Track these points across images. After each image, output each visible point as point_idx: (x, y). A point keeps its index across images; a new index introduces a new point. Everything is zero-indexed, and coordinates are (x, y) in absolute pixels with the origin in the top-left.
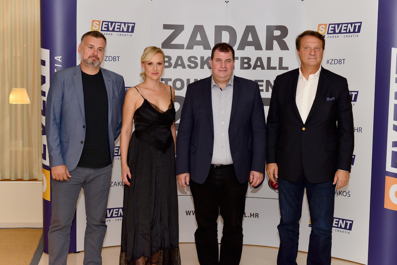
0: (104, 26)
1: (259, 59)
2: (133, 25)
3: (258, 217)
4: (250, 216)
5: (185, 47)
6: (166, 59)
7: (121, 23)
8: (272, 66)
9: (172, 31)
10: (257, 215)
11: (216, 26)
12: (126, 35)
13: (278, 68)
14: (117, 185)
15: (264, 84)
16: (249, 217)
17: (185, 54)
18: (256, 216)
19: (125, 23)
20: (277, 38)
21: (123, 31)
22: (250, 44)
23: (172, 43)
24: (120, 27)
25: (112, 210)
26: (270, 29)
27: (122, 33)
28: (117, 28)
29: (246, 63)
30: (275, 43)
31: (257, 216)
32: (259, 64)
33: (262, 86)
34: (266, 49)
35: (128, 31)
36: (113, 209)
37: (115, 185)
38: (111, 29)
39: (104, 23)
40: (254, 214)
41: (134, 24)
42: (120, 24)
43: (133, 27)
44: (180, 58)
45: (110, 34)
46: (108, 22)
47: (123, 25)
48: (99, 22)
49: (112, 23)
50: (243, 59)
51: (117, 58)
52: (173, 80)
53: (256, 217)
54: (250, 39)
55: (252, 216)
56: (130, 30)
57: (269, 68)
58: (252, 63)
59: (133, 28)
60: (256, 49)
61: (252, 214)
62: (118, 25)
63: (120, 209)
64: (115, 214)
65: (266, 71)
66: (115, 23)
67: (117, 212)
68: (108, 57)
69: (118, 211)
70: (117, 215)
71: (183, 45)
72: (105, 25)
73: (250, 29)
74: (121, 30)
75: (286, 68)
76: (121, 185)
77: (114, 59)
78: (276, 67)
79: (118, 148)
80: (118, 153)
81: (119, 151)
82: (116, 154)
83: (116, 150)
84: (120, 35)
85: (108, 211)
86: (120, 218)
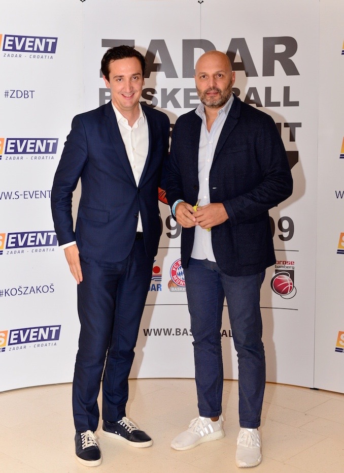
0: (7, 43)
1: (253, 90)
2: (54, 41)
7: (35, 38)
8: (272, 100)
11: (184, 41)
12: (44, 57)
13: (282, 104)
14: (36, 292)
19: (41, 39)
20: (281, 57)
21: (38, 51)
22: (238, 67)
24: (34, 44)
25: (28, 331)
26: (269, 43)
27: (37, 54)
28: (29, 46)
30: (277, 65)
32: (252, 98)
34: (264, 75)
35: (46, 51)
36: (30, 329)
38: (19, 47)
39: (8, 38)
41: (56, 39)
42: (33, 40)
43: (54, 45)
45: (18, 56)
46: (15, 36)
47: (37, 41)
49: (20, 38)
51: (30, 94)
54: (238, 59)
56: (49, 49)
57: (269, 103)
58: (243, 97)
60: (247, 76)
62: (30, 42)
63: (40, 329)
64: (34, 337)
66: (25, 38)
67: (36, 334)
68: (15, 92)
69: (38, 332)
70: (35, 339)
72: (10, 40)
73: (238, 44)
74: (35, 49)
75: (296, 104)
76: (41, 291)
77: (25, 94)
78: (279, 102)
79: (35, 234)
80: (35, 241)
81: (36, 239)
82: (33, 244)
83: (32, 237)
84: (34, 57)
85: (21, 332)
86: (40, 343)
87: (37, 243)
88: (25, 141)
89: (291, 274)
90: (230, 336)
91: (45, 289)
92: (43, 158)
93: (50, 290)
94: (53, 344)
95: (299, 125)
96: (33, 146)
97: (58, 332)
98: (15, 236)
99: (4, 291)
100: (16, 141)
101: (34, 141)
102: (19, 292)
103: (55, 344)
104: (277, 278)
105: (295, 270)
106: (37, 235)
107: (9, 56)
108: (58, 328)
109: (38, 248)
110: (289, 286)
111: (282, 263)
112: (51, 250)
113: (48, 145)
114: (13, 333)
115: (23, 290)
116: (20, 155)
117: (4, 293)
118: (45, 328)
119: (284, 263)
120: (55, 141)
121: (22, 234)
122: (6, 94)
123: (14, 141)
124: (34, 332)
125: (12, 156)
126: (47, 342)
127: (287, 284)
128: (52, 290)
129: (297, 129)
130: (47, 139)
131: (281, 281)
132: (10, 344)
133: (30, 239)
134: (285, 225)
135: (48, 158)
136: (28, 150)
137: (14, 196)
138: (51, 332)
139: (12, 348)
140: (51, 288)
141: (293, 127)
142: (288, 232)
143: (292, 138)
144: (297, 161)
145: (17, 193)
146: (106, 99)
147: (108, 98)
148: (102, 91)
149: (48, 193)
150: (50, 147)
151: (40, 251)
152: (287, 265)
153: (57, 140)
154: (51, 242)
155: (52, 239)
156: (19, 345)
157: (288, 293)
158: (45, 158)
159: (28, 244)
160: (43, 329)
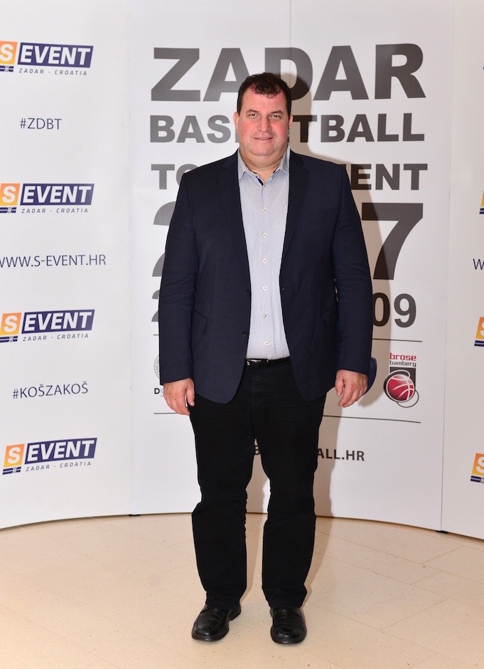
0: (24, 53)
1: (361, 119)
2: (89, 50)
3: (363, 460)
4: (345, 458)
5: (202, 95)
6: (162, 123)
7: (62, 46)
8: (388, 132)
9: (174, 62)
10: (360, 454)
11: (267, 50)
12: (74, 73)
13: (401, 137)
14: (63, 392)
15: (372, 172)
16: (343, 458)
17: (202, 111)
18: (358, 456)
19: (70, 48)
20: (400, 72)
21: (67, 64)
22: (341, 86)
23: (174, 88)
24: (61, 56)
25: (52, 445)
26: (384, 53)
27: (64, 69)
28: (55, 58)
30: (396, 83)
31: (361, 456)
32: (360, 129)
33: (367, 176)
34: (378, 96)
35: (77, 64)
36: (55, 442)
37: (58, 393)
38: (40, 60)
39: (25, 48)
40: (353, 452)
41: (91, 48)
42: (59, 49)
43: (89, 56)
44: (191, 120)
45: (39, 71)
46: (34, 45)
47: (66, 51)
48: (14, 44)
49: (42, 47)
50: (326, 119)
51: (55, 123)
52: (177, 168)
53: (358, 459)
55: (350, 457)
56: (82, 62)
57: (383, 137)
58: (347, 128)
60: (354, 98)
61: (350, 453)
62: (55, 52)
63: (69, 443)
64: (60, 453)
65: (376, 144)
66: (48, 48)
67: (63, 450)
68: (35, 121)
69: (65, 447)
70: (62, 456)
71: (198, 92)
72: (27, 50)
73: (342, 55)
74: (63, 62)
75: (420, 137)
76: (70, 392)
77: (49, 124)
78: (398, 136)
79: (61, 315)
80: (62, 324)
81: (63, 321)
82: (59, 327)
83: (58, 318)
84: (61, 72)
85: (43, 446)
86: (69, 461)
87: (65, 327)
88: (48, 188)
89: (412, 373)
90: (328, 457)
91: (76, 389)
92: (73, 211)
93: (82, 390)
94: (87, 464)
95: (424, 167)
96: (59, 194)
97: (93, 448)
98: (35, 316)
99: (19, 391)
100: (36, 188)
101: (61, 188)
102: (39, 393)
103: (89, 464)
104: (392, 378)
105: (417, 368)
106: (64, 315)
107: (26, 71)
108: (92, 442)
109: (66, 333)
110: (409, 389)
111: (399, 357)
112: (84, 336)
113: (80, 193)
114: (32, 447)
115: (46, 390)
116: (41, 207)
117: (19, 394)
118: (75, 442)
119: (403, 358)
120: (89, 188)
121: (45, 314)
122: (23, 123)
123: (33, 188)
124: (60, 447)
125: (31, 207)
126: (79, 461)
127: (406, 387)
128: (85, 391)
129: (421, 172)
130: (78, 185)
131: (397, 383)
132: (27, 462)
133: (55, 321)
134: (405, 305)
135: (80, 211)
136: (53, 200)
137: (32, 262)
138: (83, 447)
139: (30, 468)
140: (83, 388)
141: (416, 169)
142: (408, 316)
143: (415, 185)
144: (421, 217)
145: (37, 259)
146: (159, 129)
147: (162, 129)
148: (154, 119)
149: (79, 258)
150: (83, 196)
151: (69, 336)
152: (405, 361)
153: (92, 186)
154: (84, 325)
155: (84, 322)
156: (40, 464)
157: (408, 399)
158: (76, 210)
159: (52, 328)
160: (72, 443)
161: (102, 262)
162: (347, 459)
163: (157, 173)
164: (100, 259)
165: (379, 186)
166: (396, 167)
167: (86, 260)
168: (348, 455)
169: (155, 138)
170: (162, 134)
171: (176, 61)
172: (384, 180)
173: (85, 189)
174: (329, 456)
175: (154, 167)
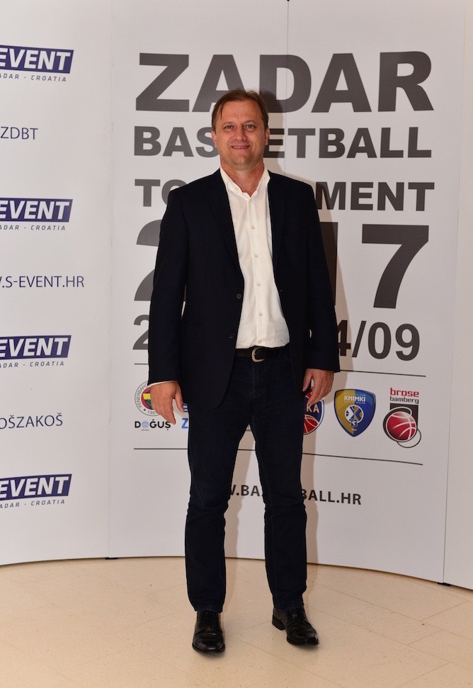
1: (363, 133)
2: (68, 55)
3: (360, 504)
4: (340, 501)
5: (192, 106)
6: (147, 135)
7: (39, 50)
8: (392, 148)
9: (161, 69)
10: (357, 497)
11: (263, 57)
12: (53, 79)
13: (406, 153)
14: (35, 424)
15: (374, 191)
16: (338, 501)
17: (191, 122)
18: (354, 499)
19: (49, 51)
20: (406, 82)
21: (44, 69)
22: (342, 97)
23: (161, 97)
24: (38, 60)
25: (23, 481)
26: (389, 61)
27: (42, 74)
28: (31, 63)
29: (332, 143)
30: (401, 94)
31: (358, 500)
32: (362, 144)
33: (369, 196)
34: (381, 109)
35: (55, 69)
36: (26, 478)
37: (30, 425)
38: (15, 64)
40: (349, 495)
41: (72, 52)
42: (36, 52)
44: (179, 132)
45: (14, 76)
46: (9, 47)
47: (43, 54)
49: (17, 50)
50: (325, 133)
51: (31, 133)
52: (162, 184)
53: (354, 503)
54: (342, 85)
55: (346, 501)
57: (387, 153)
58: (347, 142)
59: (68, 61)
60: (356, 109)
61: (346, 495)
62: (32, 56)
63: (41, 479)
64: (31, 490)
65: (379, 160)
66: (24, 51)
67: (34, 486)
68: (9, 130)
69: (37, 483)
70: (34, 493)
73: (343, 63)
74: (40, 67)
75: (427, 154)
76: (44, 423)
77: (24, 133)
78: (402, 151)
79: (35, 340)
80: (35, 350)
81: (36, 347)
82: (32, 354)
83: (31, 344)
84: (38, 78)
85: (13, 482)
86: (41, 499)
87: (38, 353)
88: (22, 203)
89: (414, 410)
90: (321, 500)
91: (49, 421)
92: (49, 228)
93: (57, 422)
94: (60, 502)
95: (431, 186)
96: (34, 210)
97: (67, 484)
98: (5, 341)
100: (9, 203)
101: (36, 203)
102: (9, 425)
103: (63, 502)
104: (392, 415)
105: (419, 405)
106: (38, 341)
108: (67, 478)
109: (40, 360)
110: (411, 428)
111: (400, 393)
112: (59, 364)
113: (56, 209)
114: (1, 483)
115: (16, 421)
116: (14, 224)
118: (48, 478)
119: (404, 393)
120: (67, 204)
121: (16, 339)
123: (6, 203)
124: (32, 483)
125: (3, 223)
126: (51, 498)
127: (408, 426)
128: (60, 423)
129: (428, 192)
130: (55, 201)
131: (398, 421)
133: (27, 347)
134: (407, 336)
135: (56, 228)
136: (27, 216)
137: (4, 283)
138: (56, 484)
140: (57, 419)
141: (421, 188)
142: (411, 348)
143: (420, 206)
144: (426, 240)
145: (9, 279)
146: (144, 141)
147: (147, 141)
148: (139, 131)
149: (55, 279)
150: (60, 212)
151: (42, 364)
152: (407, 397)
153: (71, 201)
154: (59, 352)
155: (60, 348)
156: (9, 502)
157: (409, 439)
158: (52, 228)
159: (25, 355)
160: (44, 479)
161: (80, 284)
162: (343, 502)
163: (141, 188)
164: (78, 281)
165: (381, 207)
166: (400, 186)
167: (62, 281)
168: (343, 498)
169: (139, 151)
170: (147, 146)
171: (163, 68)
172: (387, 199)
173: (62, 205)
174: (323, 498)
175: (138, 182)
